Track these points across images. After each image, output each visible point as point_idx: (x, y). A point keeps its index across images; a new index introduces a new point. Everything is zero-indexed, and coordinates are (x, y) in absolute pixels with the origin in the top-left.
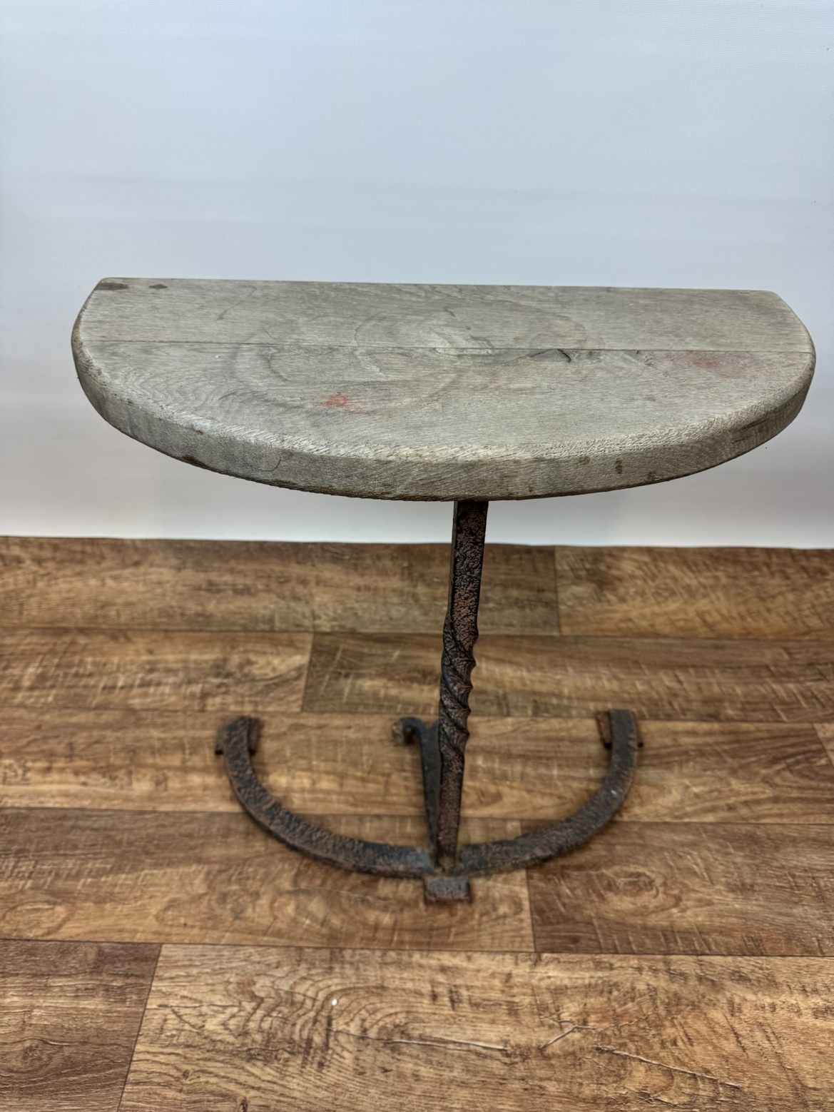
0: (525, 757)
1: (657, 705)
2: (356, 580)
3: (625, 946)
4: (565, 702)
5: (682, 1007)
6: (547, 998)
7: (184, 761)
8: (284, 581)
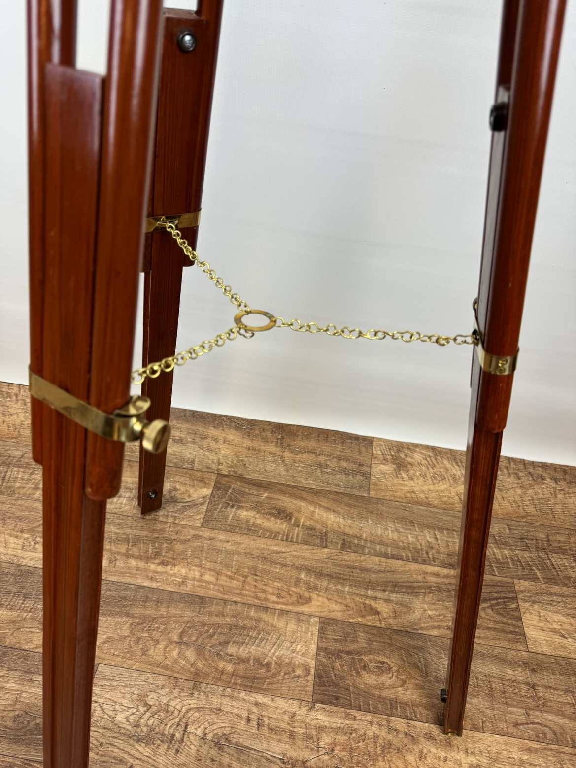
0: (330, 577)
1: (419, 553)
2: (247, 442)
3: (366, 706)
4: (362, 543)
5: (391, 750)
6: (314, 732)
7: (128, 550)
8: (204, 437)
